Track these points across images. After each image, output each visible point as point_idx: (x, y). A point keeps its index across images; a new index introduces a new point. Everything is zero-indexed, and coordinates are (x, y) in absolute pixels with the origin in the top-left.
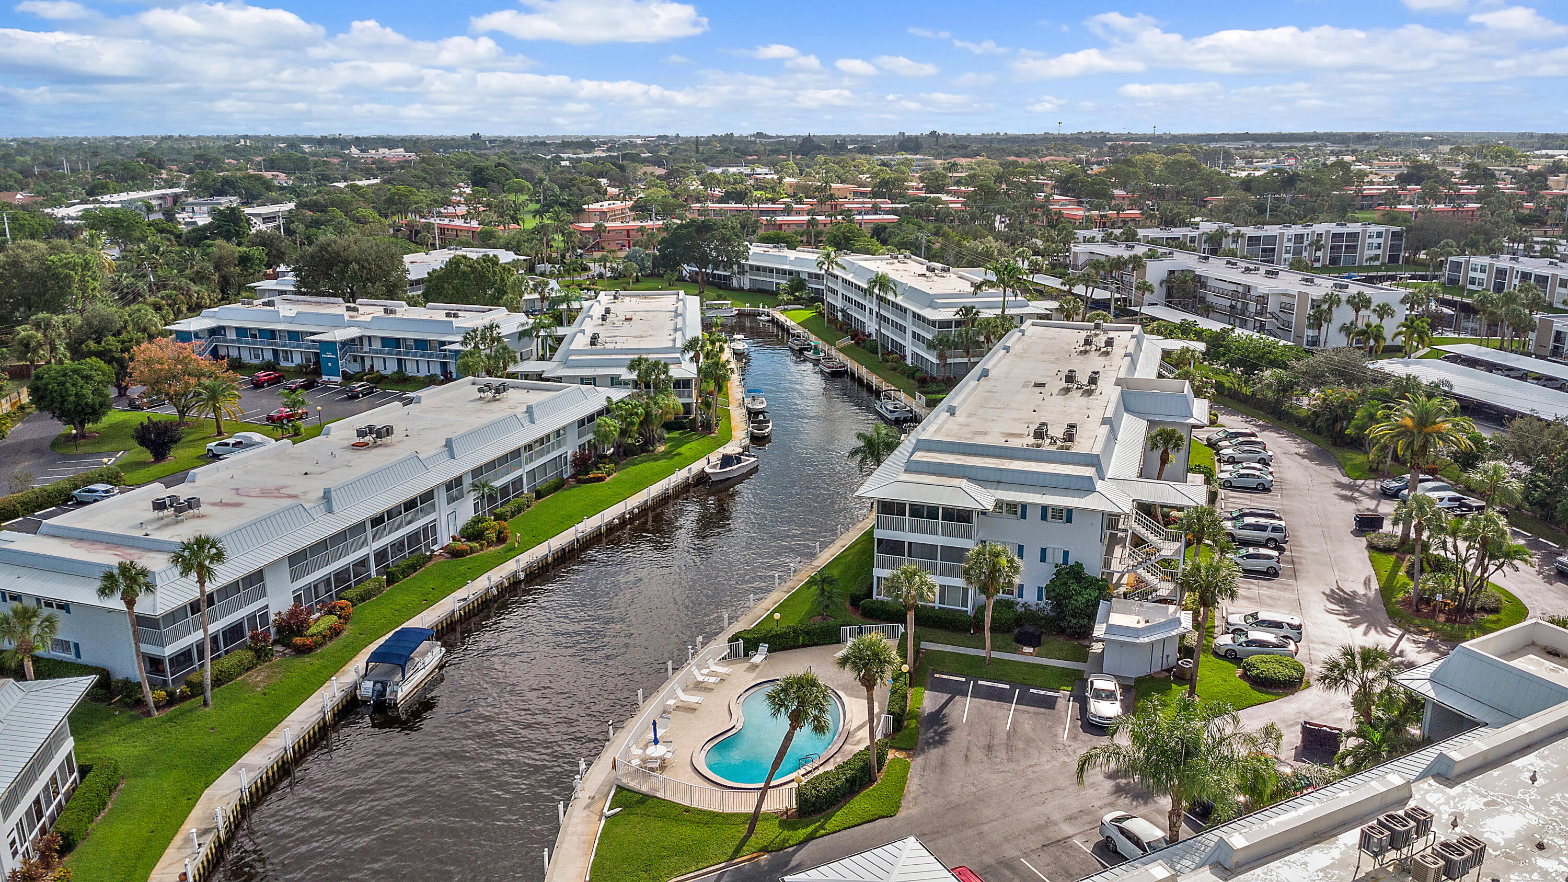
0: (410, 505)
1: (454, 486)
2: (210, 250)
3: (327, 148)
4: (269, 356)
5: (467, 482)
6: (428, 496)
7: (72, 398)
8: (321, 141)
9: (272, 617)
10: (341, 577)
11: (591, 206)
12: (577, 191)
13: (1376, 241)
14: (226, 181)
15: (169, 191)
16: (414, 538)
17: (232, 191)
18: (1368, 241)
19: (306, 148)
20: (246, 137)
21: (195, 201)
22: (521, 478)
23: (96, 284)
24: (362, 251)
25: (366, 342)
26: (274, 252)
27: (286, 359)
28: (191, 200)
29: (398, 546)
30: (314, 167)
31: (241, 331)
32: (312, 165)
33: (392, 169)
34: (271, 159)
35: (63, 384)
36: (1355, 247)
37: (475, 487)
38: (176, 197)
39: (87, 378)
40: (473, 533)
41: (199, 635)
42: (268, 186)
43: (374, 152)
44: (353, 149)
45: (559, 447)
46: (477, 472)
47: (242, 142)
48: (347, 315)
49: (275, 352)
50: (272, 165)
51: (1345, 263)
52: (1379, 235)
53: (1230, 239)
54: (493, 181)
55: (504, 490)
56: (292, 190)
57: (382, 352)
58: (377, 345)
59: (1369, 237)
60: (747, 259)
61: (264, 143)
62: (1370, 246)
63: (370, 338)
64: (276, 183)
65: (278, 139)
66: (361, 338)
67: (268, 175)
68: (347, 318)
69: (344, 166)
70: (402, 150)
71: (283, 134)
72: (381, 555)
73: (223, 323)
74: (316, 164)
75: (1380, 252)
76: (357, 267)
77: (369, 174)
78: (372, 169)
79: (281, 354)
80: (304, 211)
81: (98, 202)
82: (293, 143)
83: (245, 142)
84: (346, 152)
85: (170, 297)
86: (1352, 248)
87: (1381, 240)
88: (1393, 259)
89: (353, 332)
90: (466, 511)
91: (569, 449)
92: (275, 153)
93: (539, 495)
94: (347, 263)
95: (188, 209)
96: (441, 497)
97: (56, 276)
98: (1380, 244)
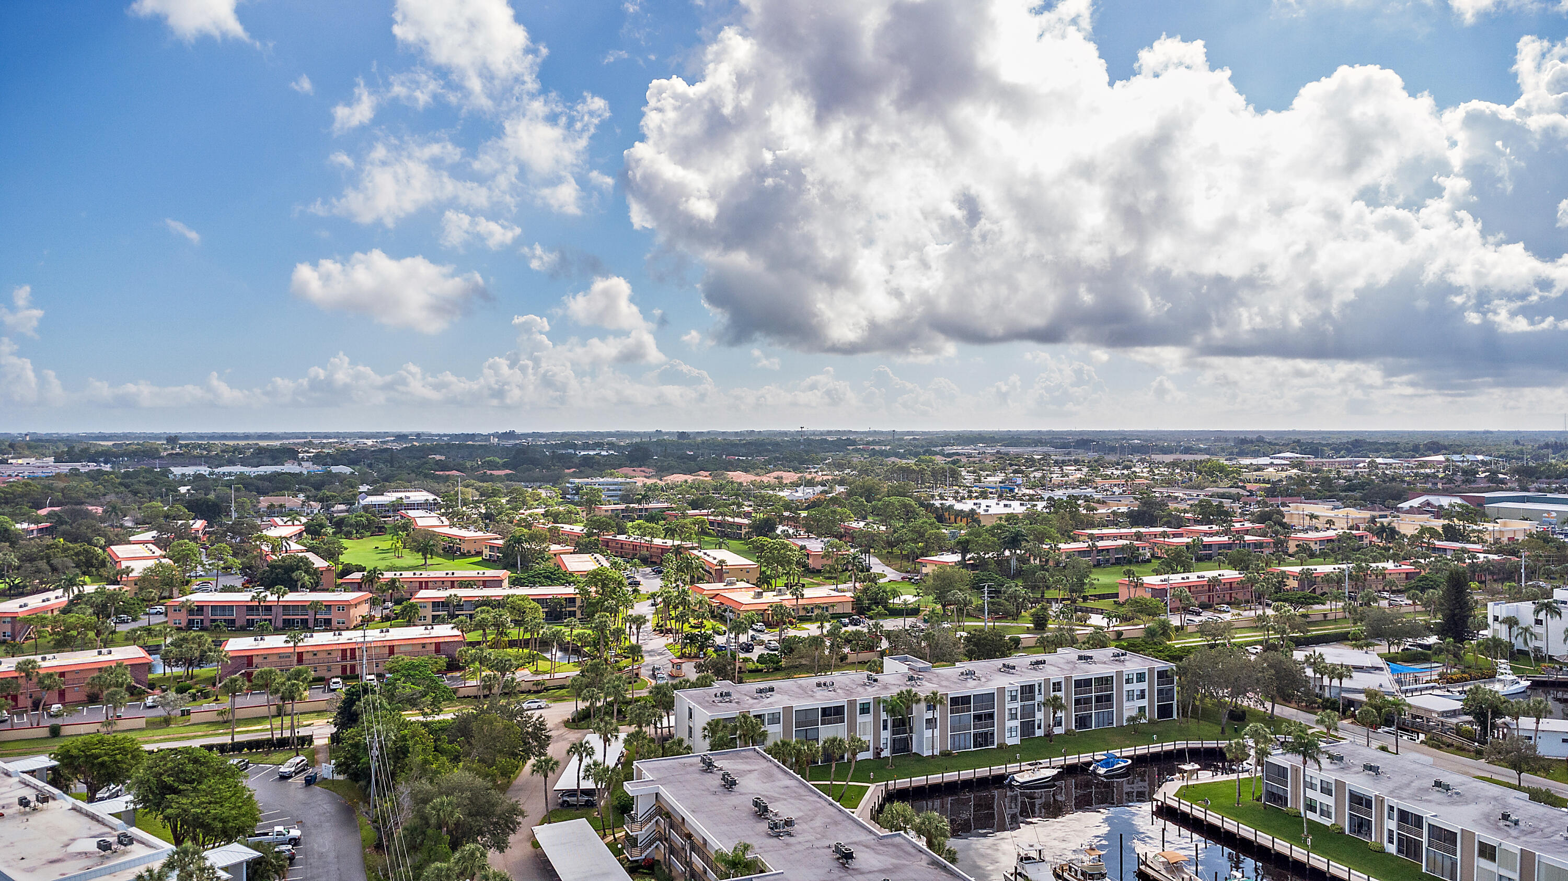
13: (1137, 687)
18: (1127, 687)
36: (1109, 698)
51: (1097, 725)
52: (1141, 677)
53: (923, 705)
59: (1128, 681)
62: (1130, 697)
75: (1144, 703)
86: (1105, 700)
87: (1145, 686)
88: (1165, 711)
98: (1143, 691)
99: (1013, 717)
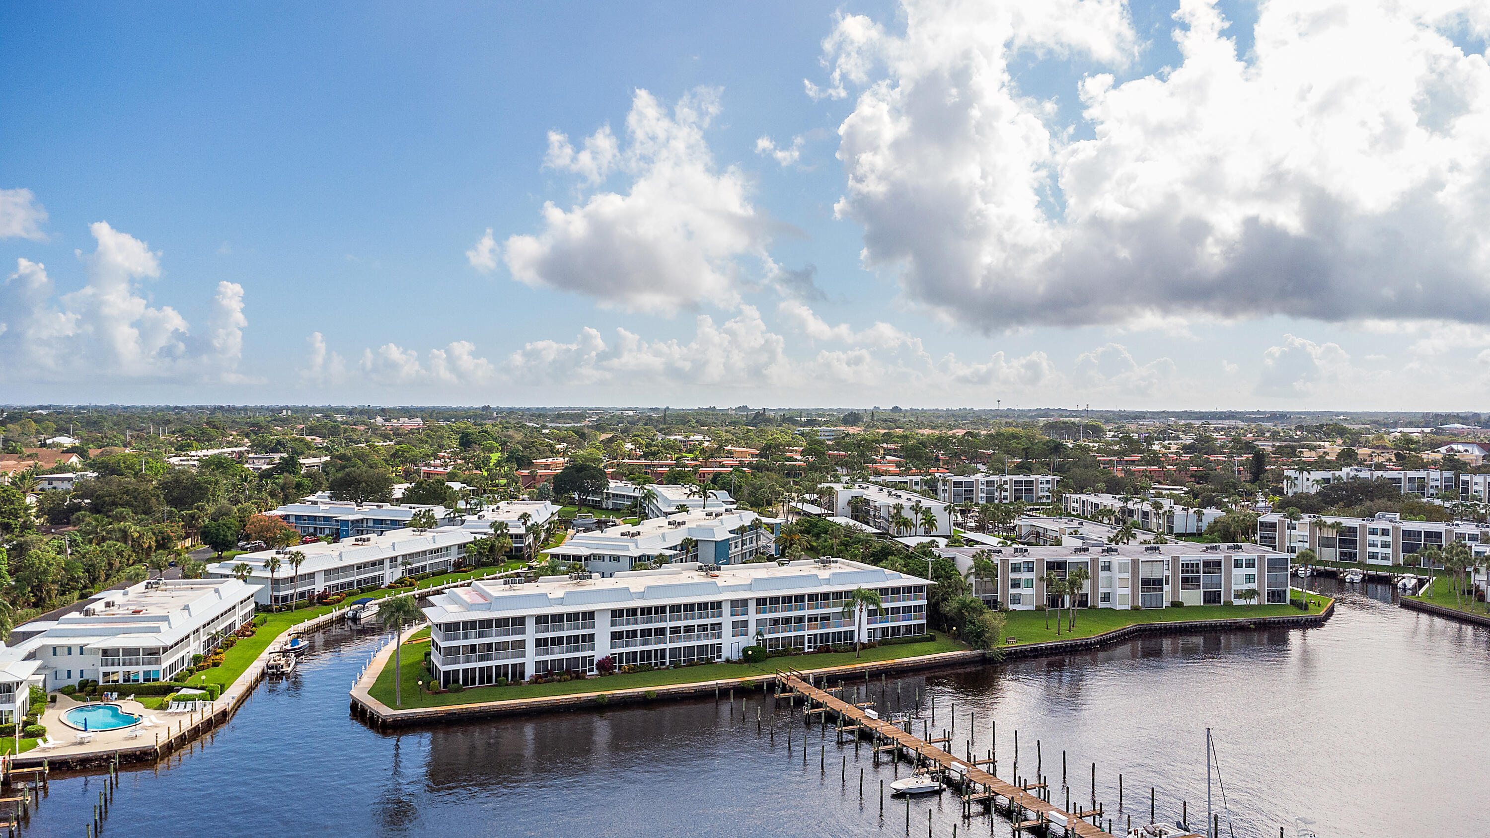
0: (374, 564)
1: (393, 560)
2: (277, 481)
3: (356, 417)
4: (311, 530)
5: (400, 560)
6: (381, 562)
7: (222, 537)
8: (351, 412)
9: (316, 593)
10: (342, 586)
11: (538, 461)
12: (535, 451)
14: (279, 443)
15: (236, 449)
16: (374, 579)
17: (282, 449)
19: (338, 417)
20: (287, 408)
21: (255, 456)
22: (426, 566)
23: (220, 493)
24: (368, 477)
25: (365, 522)
26: (316, 483)
27: (321, 533)
28: (251, 455)
29: (366, 581)
30: (344, 433)
31: (298, 517)
32: (342, 431)
33: (405, 435)
34: (311, 427)
35: (218, 530)
36: (1032, 490)
37: (403, 564)
38: (240, 454)
39: (229, 528)
40: (401, 582)
41: (293, 591)
42: (308, 446)
43: (396, 421)
44: (379, 419)
45: (447, 556)
46: (404, 556)
47: (285, 412)
48: (357, 508)
49: (315, 528)
50: (312, 431)
51: (1025, 500)
54: (476, 443)
55: (417, 570)
56: (327, 449)
57: (373, 527)
58: (371, 524)
60: (608, 489)
61: (303, 412)
62: (1042, 490)
63: (367, 519)
64: (313, 444)
65: (315, 410)
66: (362, 520)
67: (308, 438)
68: (356, 510)
69: (367, 432)
70: (420, 419)
71: (318, 405)
72: (359, 582)
73: (288, 513)
74: (345, 431)
75: (1049, 494)
76: (365, 485)
77: (385, 437)
78: (389, 434)
79: (318, 530)
80: (336, 460)
81: (189, 456)
82: (327, 413)
83: (287, 412)
84: (372, 421)
85: (256, 503)
89: (360, 517)
90: (398, 574)
91: (453, 557)
92: (312, 422)
93: (434, 574)
94: (359, 483)
95: (250, 461)
96: (387, 563)
97: (200, 488)
99: (982, 492)
